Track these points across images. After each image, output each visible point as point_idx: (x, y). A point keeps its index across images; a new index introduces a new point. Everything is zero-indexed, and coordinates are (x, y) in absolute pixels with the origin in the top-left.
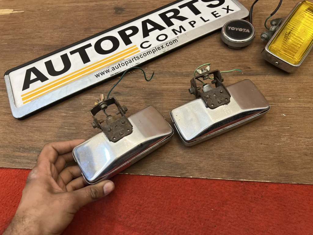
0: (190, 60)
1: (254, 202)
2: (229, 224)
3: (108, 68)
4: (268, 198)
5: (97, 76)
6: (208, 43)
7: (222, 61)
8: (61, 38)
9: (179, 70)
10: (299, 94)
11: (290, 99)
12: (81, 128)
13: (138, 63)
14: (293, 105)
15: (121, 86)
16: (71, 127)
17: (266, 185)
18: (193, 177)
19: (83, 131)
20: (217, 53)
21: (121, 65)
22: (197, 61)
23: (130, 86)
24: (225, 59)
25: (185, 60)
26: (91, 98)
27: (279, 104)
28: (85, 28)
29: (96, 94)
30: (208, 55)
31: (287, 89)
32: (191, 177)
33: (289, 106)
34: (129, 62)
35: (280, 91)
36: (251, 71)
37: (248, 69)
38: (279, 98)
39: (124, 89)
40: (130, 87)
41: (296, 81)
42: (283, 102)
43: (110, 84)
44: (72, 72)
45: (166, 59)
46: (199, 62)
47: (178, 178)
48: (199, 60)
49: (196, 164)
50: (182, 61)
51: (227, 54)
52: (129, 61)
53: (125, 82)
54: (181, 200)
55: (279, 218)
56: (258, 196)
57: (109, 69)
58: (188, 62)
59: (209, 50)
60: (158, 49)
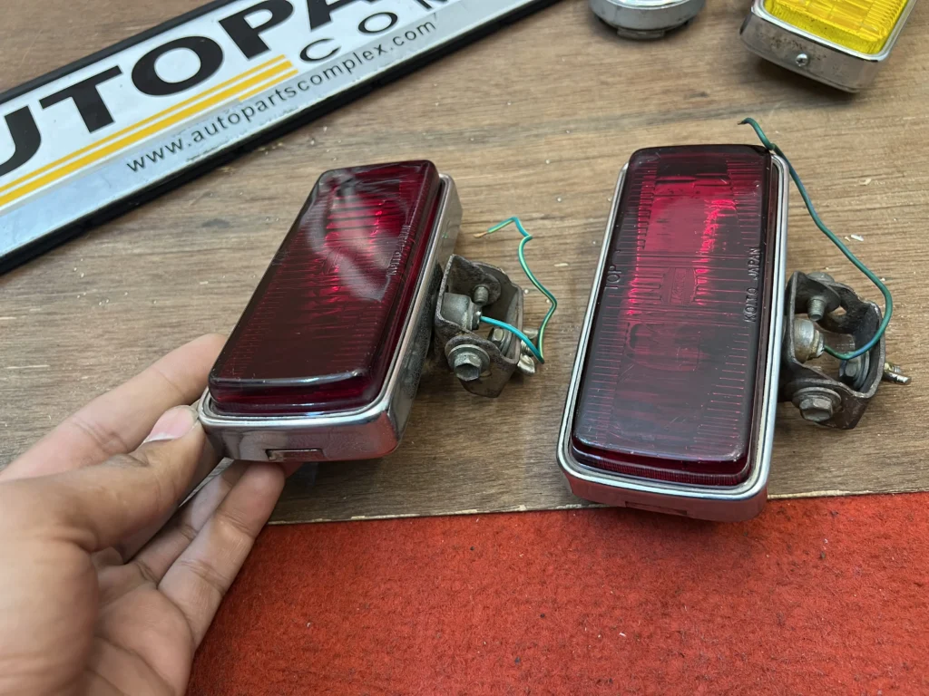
0: (485, 88)
1: (791, 583)
2: (700, 688)
3: (178, 137)
4: (848, 562)
5: (136, 166)
6: (547, 31)
7: (603, 83)
8: (16, 65)
9: (449, 124)
10: (899, 162)
11: (868, 181)
12: (69, 364)
13: (291, 110)
14: (881, 200)
15: (231, 197)
16: (32, 364)
17: (832, 506)
18: (530, 507)
19: (78, 374)
20: (580, 58)
21: (225, 122)
22: (510, 90)
23: (266, 194)
24: (613, 76)
25: (468, 89)
26: (114, 249)
27: (832, 202)
28: (105, 25)
29: (136, 234)
30: (549, 67)
31: (852, 149)
32: (522, 508)
33: (868, 206)
34: (255, 108)
35: (825, 160)
36: (711, 102)
37: (699, 99)
38: (829, 183)
39: (242, 206)
40: (263, 199)
41: (877, 121)
42: (845, 194)
43: (191, 194)
44: (44, 163)
45: (396, 94)
46: (521, 92)
47: (469, 521)
48: (518, 87)
49: (536, 453)
50: (456, 93)
51: (618, 60)
52: (257, 104)
53: (245, 183)
54: (485, 608)
55: (907, 638)
56: (804, 557)
57: (180, 141)
58: (479, 94)
59: (551, 52)
60: (365, 57)
